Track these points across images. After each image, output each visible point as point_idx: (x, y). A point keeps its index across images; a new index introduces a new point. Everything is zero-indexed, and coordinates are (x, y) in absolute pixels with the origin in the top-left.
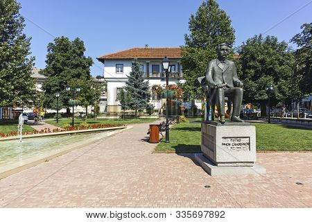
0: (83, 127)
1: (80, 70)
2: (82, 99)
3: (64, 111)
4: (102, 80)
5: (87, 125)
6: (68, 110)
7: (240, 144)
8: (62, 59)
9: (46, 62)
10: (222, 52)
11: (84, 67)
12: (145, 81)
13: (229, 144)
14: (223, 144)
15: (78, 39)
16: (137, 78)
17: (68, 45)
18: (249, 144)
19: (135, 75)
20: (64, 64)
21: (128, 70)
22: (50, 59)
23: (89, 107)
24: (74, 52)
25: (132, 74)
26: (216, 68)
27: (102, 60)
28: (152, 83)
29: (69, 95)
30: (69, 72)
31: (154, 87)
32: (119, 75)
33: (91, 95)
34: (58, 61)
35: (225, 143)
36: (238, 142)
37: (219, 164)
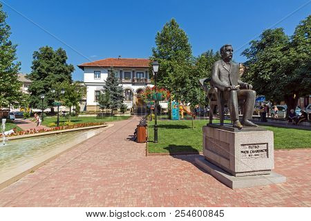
0: (68, 127)
1: (62, 75)
2: (65, 100)
3: (49, 110)
4: (83, 84)
6: (52, 110)
7: (257, 151)
8: (46, 66)
9: (32, 68)
10: (228, 53)
11: (67, 73)
12: (120, 85)
13: (248, 152)
14: (242, 152)
15: (60, 49)
16: (113, 83)
17: (52, 53)
18: (267, 150)
19: (111, 81)
20: (48, 70)
21: (104, 76)
22: (36, 65)
23: (72, 108)
24: (58, 59)
25: (109, 79)
26: (222, 69)
27: (82, 67)
28: (125, 86)
29: (54, 97)
30: (53, 77)
31: (127, 90)
32: (97, 81)
33: (74, 97)
34: (43, 67)
35: (243, 150)
36: (256, 149)
37: (237, 175)
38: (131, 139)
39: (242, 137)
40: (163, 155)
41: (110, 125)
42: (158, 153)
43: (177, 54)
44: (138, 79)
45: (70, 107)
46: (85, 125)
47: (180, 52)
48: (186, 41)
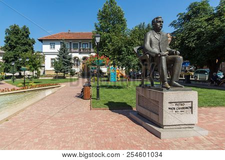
0: (32, 87)
1: (27, 47)
2: (29, 66)
3: (17, 74)
4: (42, 54)
5: (34, 84)
6: (20, 74)
7: (183, 108)
8: (15, 40)
9: (5, 41)
10: (159, 24)
12: (70, 54)
13: (174, 108)
14: (169, 108)
15: (25, 27)
16: (64, 52)
17: (18, 30)
18: (191, 108)
20: (16, 43)
21: (58, 47)
23: (34, 72)
24: (23, 34)
25: (61, 49)
26: (153, 38)
27: (41, 40)
28: (74, 55)
29: (21, 64)
30: (20, 48)
31: (75, 58)
32: (53, 51)
33: (36, 64)
34: (12, 41)
35: (170, 107)
36: (182, 106)
37: (164, 127)
38: (78, 97)
39: (170, 96)
40: (103, 110)
41: (63, 85)
42: (99, 108)
43: (115, 28)
44: (83, 49)
45: (33, 72)
46: (44, 86)
47: (117, 25)
48: (122, 16)
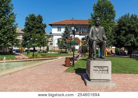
1: (40, 30)
3: (32, 49)
6: (34, 49)
7: (103, 70)
8: (32, 24)
10: (97, 22)
14: (94, 70)
15: (39, 15)
17: (35, 18)
18: (108, 70)
20: (33, 27)
24: (38, 21)
26: (94, 30)
27: (51, 25)
30: (35, 31)
38: (64, 65)
39: (94, 63)
